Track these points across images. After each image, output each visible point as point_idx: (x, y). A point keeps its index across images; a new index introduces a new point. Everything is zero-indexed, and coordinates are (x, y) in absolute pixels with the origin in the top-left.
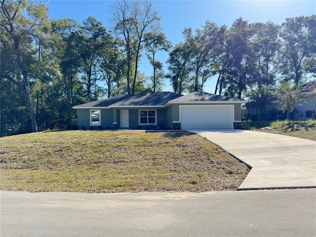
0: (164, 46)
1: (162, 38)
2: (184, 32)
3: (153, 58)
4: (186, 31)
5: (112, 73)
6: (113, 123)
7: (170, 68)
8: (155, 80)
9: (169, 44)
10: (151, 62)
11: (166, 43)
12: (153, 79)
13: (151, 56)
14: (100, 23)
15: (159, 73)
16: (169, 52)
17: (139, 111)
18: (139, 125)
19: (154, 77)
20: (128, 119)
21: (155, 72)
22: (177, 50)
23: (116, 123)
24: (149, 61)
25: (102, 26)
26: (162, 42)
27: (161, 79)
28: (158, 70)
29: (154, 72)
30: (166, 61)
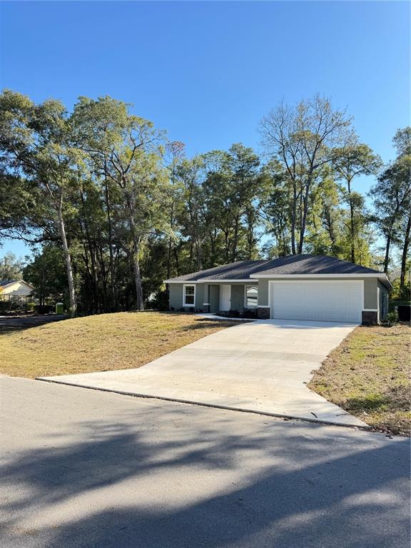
3: (347, 188)
6: (204, 304)
10: (345, 197)
12: (349, 226)
13: (345, 185)
14: (249, 150)
16: (378, 174)
19: (352, 222)
20: (230, 299)
23: (208, 304)
25: (252, 154)
28: (357, 209)
29: (352, 212)
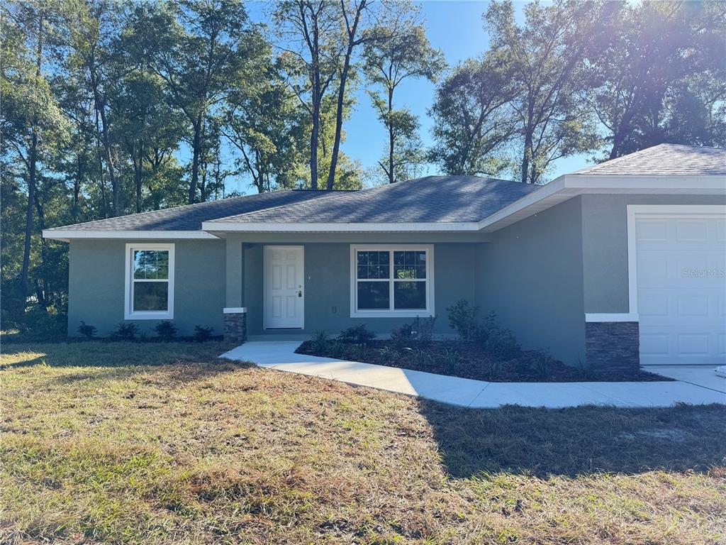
0: (424, 63)
1: (417, 42)
2: (488, 16)
3: (388, 101)
4: (494, 9)
5: (262, 141)
6: (226, 311)
7: (439, 133)
8: (394, 169)
9: (436, 58)
10: (384, 116)
11: (426, 57)
12: (386, 167)
13: (384, 97)
15: (406, 147)
16: (439, 83)
17: (354, 250)
18: (353, 315)
19: (391, 161)
20: (302, 290)
21: (395, 146)
22: (462, 78)
23: (241, 310)
24: (376, 113)
26: (417, 53)
27: (412, 166)
28: (402, 138)
29: (392, 144)
30: (430, 107)
